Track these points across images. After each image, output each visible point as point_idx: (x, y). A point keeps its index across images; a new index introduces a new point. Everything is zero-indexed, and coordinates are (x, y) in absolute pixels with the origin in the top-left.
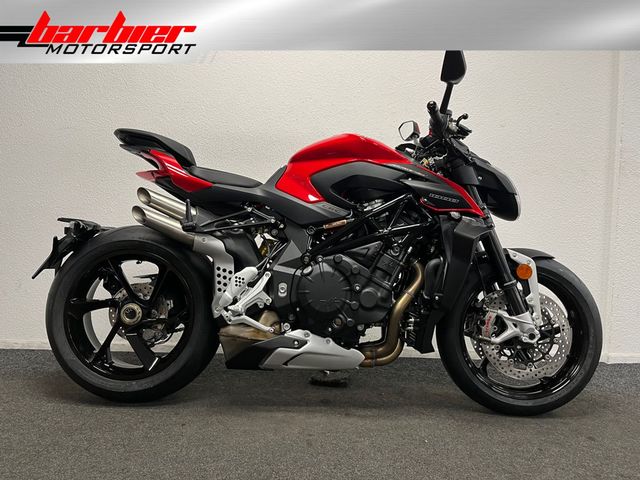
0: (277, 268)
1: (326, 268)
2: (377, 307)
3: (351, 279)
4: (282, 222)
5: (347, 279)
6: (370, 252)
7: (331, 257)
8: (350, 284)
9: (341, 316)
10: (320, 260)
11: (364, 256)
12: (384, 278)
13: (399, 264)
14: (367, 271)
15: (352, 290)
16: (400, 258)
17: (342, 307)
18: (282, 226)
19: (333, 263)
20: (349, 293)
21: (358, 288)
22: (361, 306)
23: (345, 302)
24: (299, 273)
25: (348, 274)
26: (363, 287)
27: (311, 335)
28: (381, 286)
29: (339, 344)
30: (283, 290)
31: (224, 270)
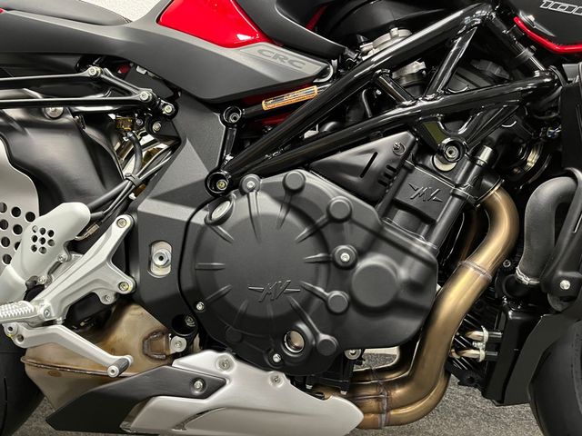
0: (148, 206)
1: (265, 205)
2: (397, 306)
3: (328, 233)
4: (170, 100)
5: (316, 232)
6: (378, 162)
7: (279, 178)
8: (325, 247)
9: (303, 327)
10: (250, 185)
11: (364, 171)
12: (416, 231)
13: (454, 195)
14: (369, 213)
15: (330, 262)
16: (459, 178)
17: (306, 304)
18: (168, 109)
19: (282, 193)
20: (323, 268)
21: (345, 257)
22: (354, 302)
23: (313, 293)
24: (200, 218)
25: (320, 220)
26: (361, 254)
27: (237, 364)
28: (406, 251)
29: (301, 387)
30: (161, 260)
31: (16, 212)
